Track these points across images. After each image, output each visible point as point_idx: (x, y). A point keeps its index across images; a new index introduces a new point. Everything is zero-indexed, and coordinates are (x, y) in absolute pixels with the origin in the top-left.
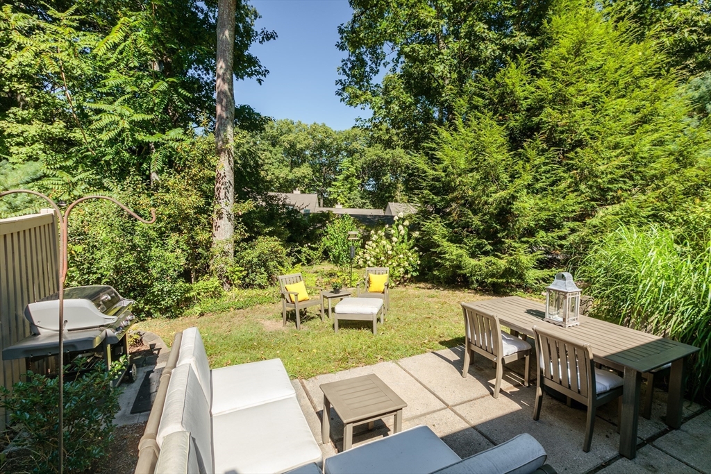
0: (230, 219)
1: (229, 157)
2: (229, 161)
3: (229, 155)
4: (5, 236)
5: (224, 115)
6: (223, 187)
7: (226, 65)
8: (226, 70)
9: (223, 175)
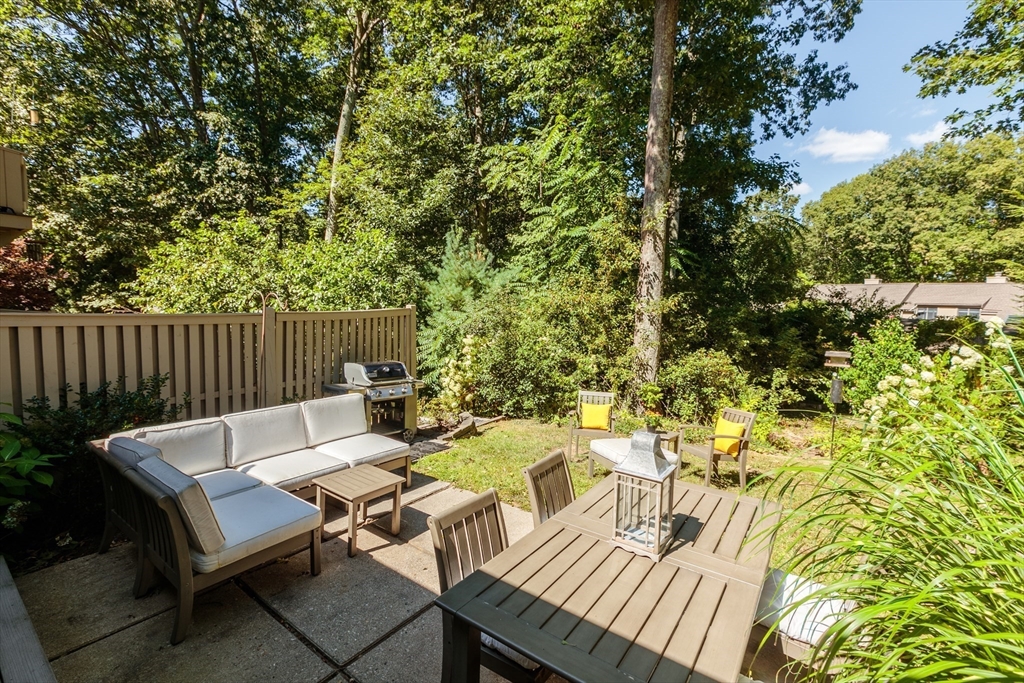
0: (652, 322)
1: (655, 241)
2: (655, 246)
3: (655, 239)
4: (365, 320)
5: (652, 186)
6: (645, 280)
7: (658, 123)
8: (656, 128)
9: (646, 265)
